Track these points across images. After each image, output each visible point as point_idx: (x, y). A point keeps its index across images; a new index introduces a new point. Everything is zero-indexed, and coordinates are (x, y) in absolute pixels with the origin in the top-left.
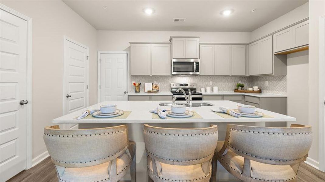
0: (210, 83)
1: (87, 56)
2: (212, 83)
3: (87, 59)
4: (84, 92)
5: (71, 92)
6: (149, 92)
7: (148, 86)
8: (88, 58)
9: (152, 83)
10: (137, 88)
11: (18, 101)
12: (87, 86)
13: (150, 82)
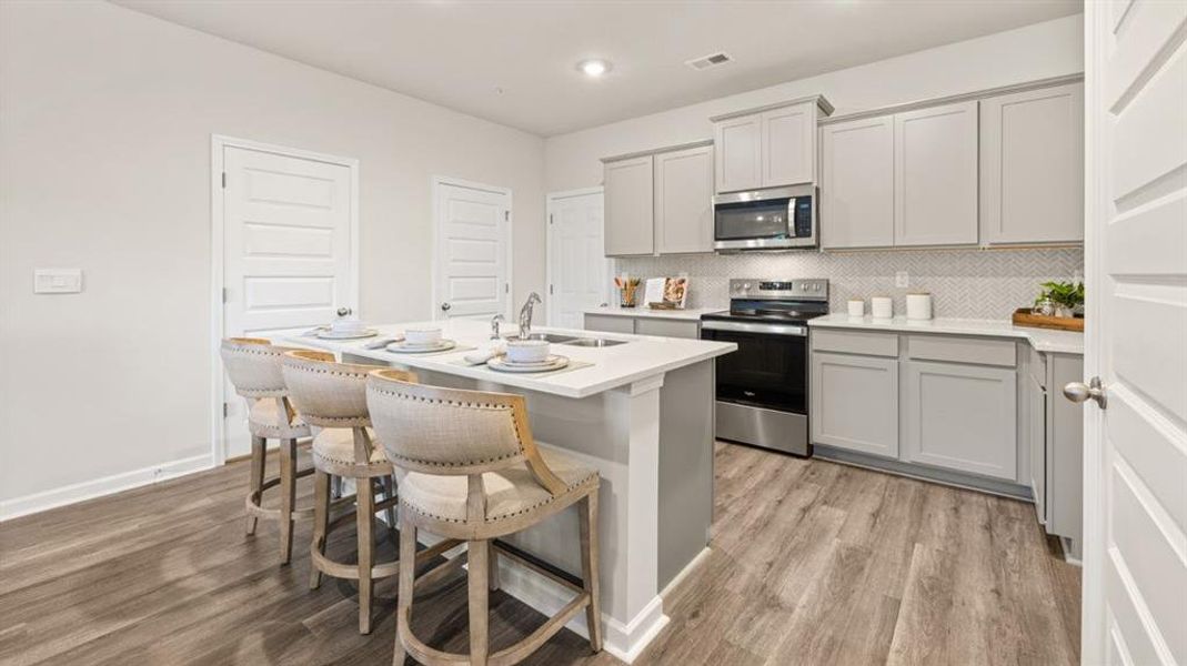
0: (898, 278)
1: (507, 213)
2: (907, 278)
3: (507, 218)
4: (497, 300)
5: (454, 300)
6: (654, 306)
7: (655, 289)
8: (510, 216)
9: (664, 280)
10: (631, 293)
11: (335, 309)
12: (507, 286)
13: (659, 276)
